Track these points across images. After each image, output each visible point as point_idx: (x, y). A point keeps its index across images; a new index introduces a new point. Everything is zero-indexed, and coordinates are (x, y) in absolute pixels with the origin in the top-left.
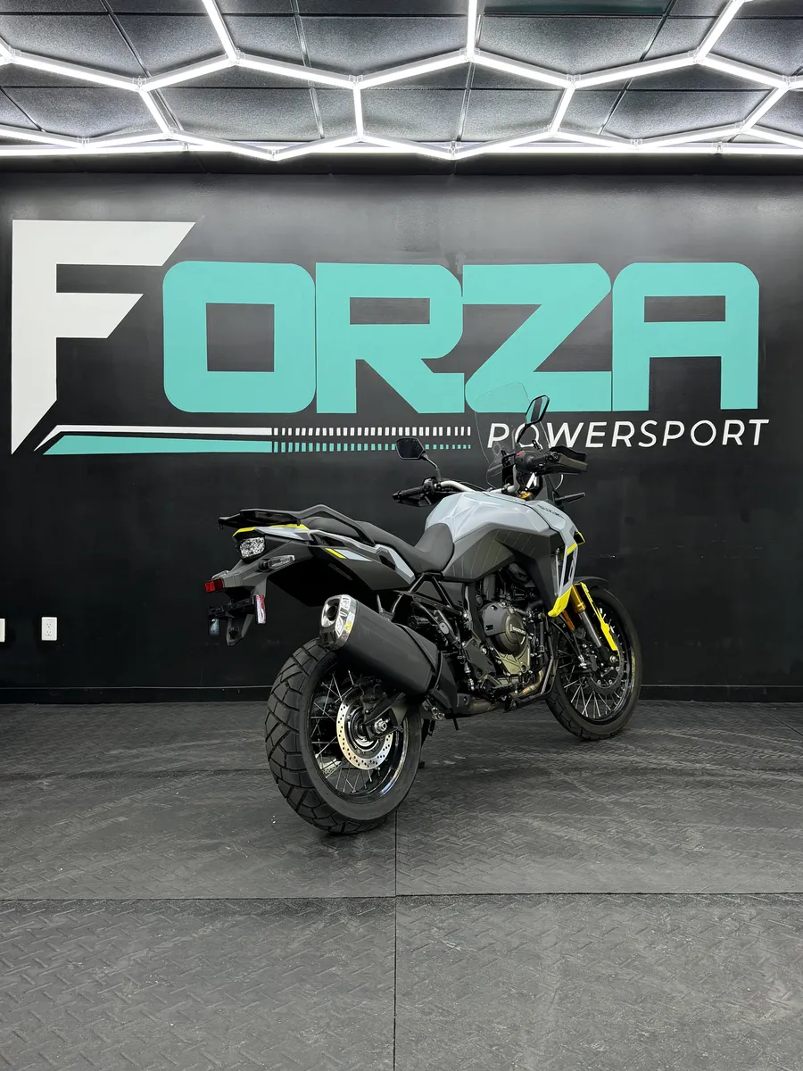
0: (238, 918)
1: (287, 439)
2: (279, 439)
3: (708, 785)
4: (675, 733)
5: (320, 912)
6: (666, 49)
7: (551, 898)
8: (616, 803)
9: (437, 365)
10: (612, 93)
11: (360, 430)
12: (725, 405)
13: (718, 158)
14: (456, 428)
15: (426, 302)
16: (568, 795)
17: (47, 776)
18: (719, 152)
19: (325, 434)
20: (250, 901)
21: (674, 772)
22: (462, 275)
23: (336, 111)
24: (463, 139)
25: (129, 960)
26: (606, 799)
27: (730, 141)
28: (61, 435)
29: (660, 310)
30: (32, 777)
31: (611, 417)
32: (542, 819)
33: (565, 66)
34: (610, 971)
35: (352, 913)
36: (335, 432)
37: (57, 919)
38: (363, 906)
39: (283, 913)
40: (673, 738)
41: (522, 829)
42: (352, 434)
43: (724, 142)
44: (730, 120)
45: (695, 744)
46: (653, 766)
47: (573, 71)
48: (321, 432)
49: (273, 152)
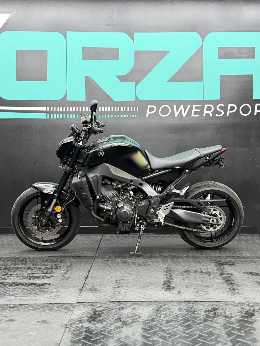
1: (53, 112)
2: (50, 112)
5: (35, 309)
11: (87, 108)
12: (255, 97)
14: (132, 108)
15: (118, 49)
22: (134, 37)
31: (203, 102)
35: (51, 310)
36: (76, 109)
48: (69, 109)
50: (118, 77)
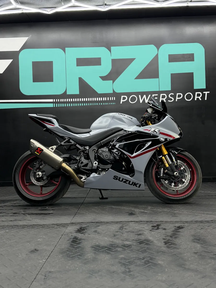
0: (15, 229)
5: (43, 227)
9: (104, 78)
12: (195, 87)
14: (110, 98)
15: (100, 59)
18: (188, 5)
22: (111, 50)
24: (107, 4)
27: (191, 1)
29: (173, 58)
35: (53, 227)
39: (30, 228)
49: (49, 11)
50: (101, 77)
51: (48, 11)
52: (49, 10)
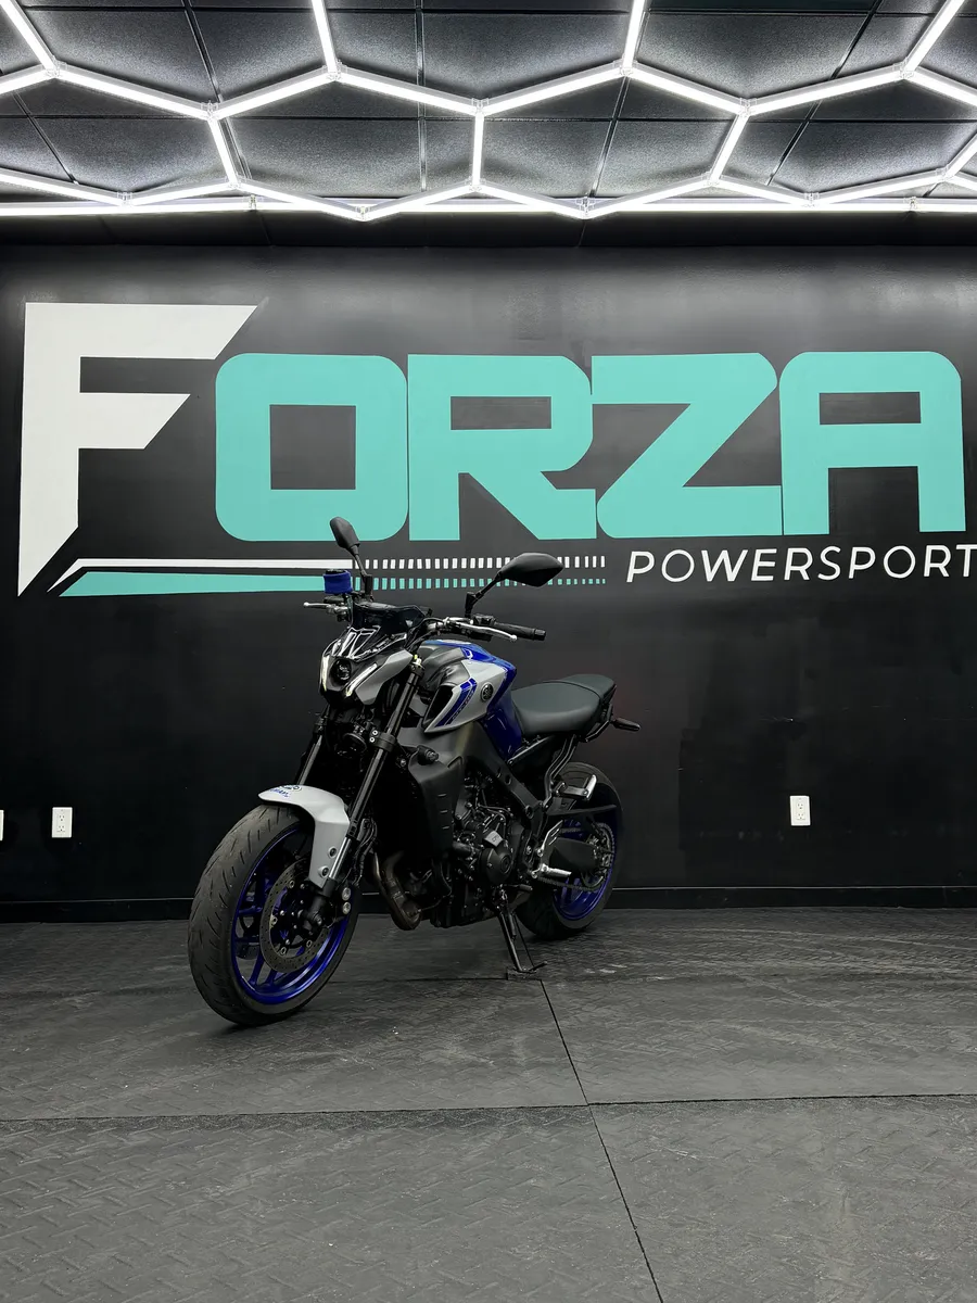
0: (383, 1131)
1: (372, 574)
3: (955, 988)
4: (890, 939)
5: (492, 1123)
6: (865, 61)
7: (798, 1103)
8: (843, 1008)
9: (560, 480)
10: (792, 124)
11: (464, 561)
12: (924, 528)
13: (910, 218)
14: (587, 558)
15: (546, 401)
16: (777, 1001)
17: (79, 993)
18: (913, 210)
19: (420, 566)
20: (395, 1114)
21: (903, 976)
22: (590, 368)
23: (446, 154)
24: (599, 192)
25: (248, 1176)
26: (828, 1005)
27: (926, 196)
28: (83, 571)
29: (838, 410)
30: (59, 996)
31: (782, 542)
32: (753, 1025)
33: (737, 86)
34: (908, 1176)
35: (537, 1124)
36: (433, 564)
37: (135, 1137)
38: (548, 1116)
39: (442, 1124)
40: (888, 944)
41: (728, 1035)
42: (455, 566)
43: (919, 197)
44: (932, 163)
45: (919, 949)
46: (876, 971)
47: (747, 94)
48: (415, 564)
49: (363, 210)
50: (549, 475)
51: (359, 210)
52: (363, 205)
